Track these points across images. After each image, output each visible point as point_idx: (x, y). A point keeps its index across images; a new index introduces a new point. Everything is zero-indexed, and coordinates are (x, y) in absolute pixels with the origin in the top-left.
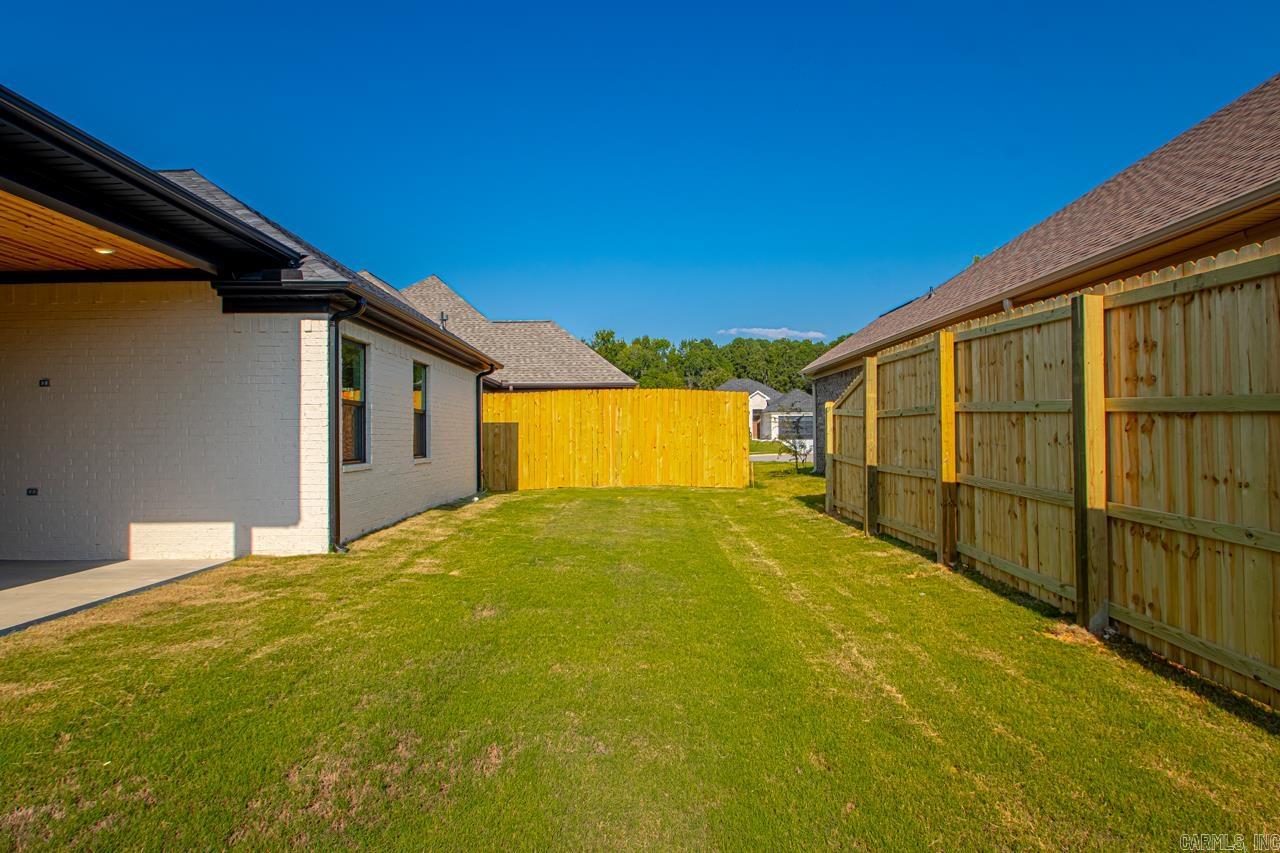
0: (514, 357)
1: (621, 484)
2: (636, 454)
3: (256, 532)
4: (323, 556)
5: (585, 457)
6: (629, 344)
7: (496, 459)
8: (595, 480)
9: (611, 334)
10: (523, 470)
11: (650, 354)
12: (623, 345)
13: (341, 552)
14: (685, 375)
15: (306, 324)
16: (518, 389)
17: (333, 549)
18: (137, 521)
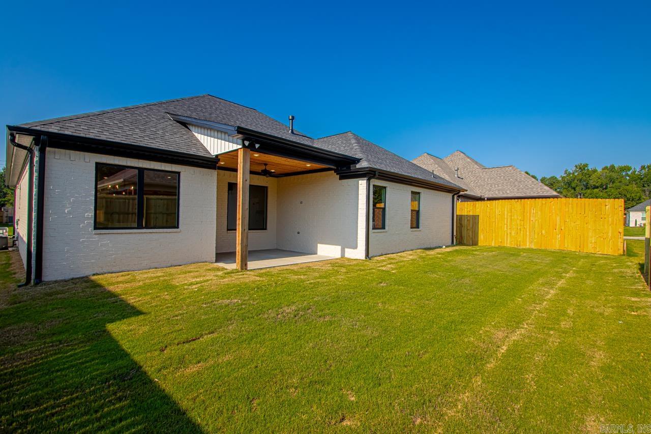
0: (490, 185)
1: (533, 247)
2: (543, 232)
3: (347, 250)
4: (362, 260)
5: (513, 232)
6: (599, 170)
7: (468, 231)
8: (518, 244)
9: (586, 165)
10: (481, 236)
11: (614, 175)
12: (595, 171)
13: (368, 259)
14: (644, 186)
15: (360, 182)
16: (489, 199)
17: (366, 258)
18: (319, 243)
